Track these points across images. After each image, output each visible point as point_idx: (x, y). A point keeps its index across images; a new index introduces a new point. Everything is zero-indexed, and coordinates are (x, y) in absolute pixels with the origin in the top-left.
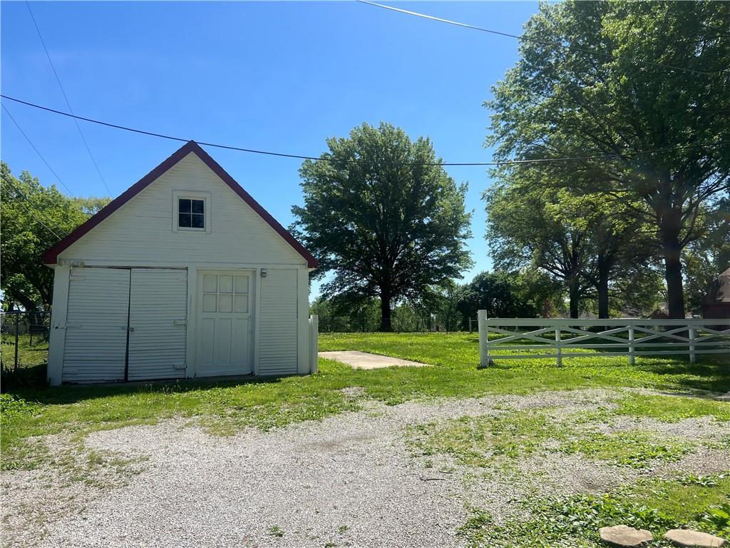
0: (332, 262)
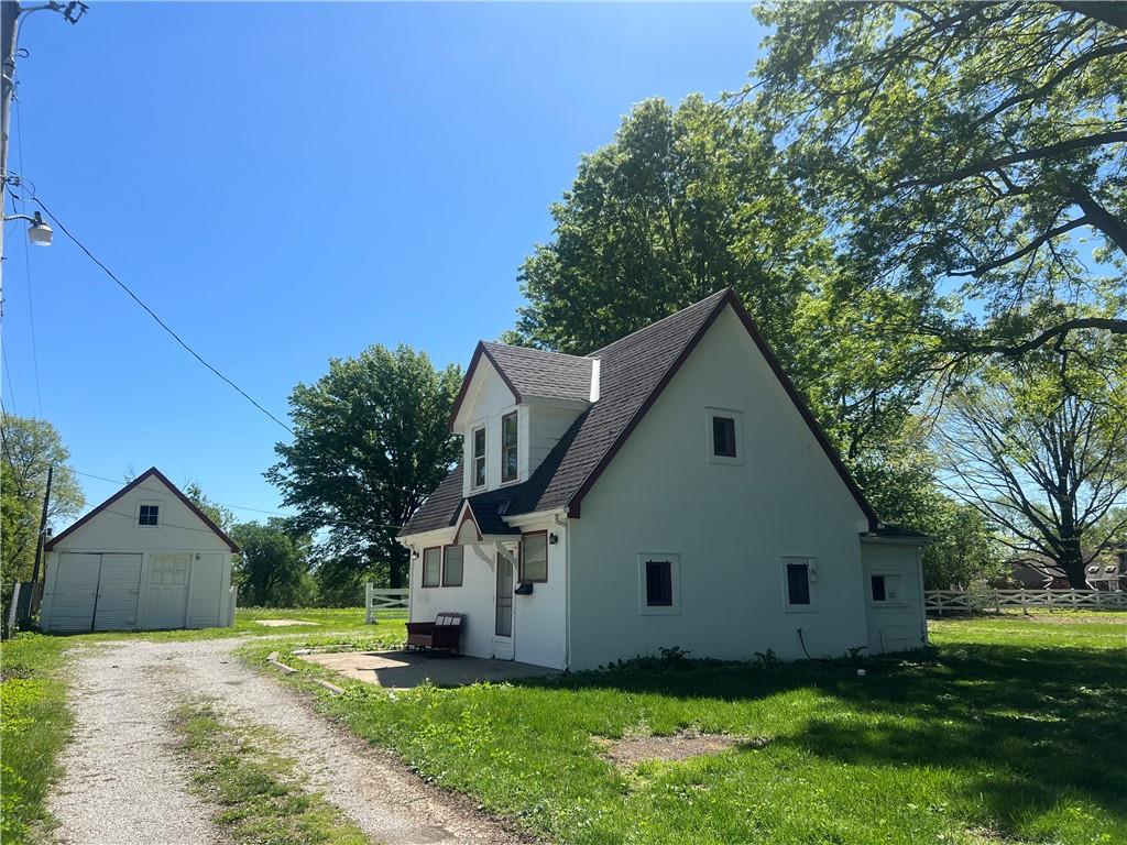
0: (326, 516)
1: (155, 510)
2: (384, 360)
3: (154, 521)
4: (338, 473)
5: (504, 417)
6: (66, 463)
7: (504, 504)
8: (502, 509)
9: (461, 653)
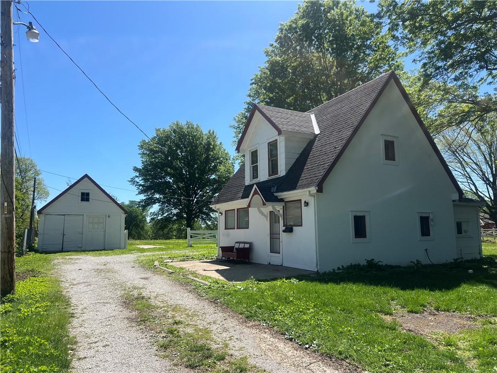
0: (157, 199)
1: (88, 194)
2: (181, 128)
3: (88, 200)
4: (162, 180)
5: (268, 143)
6: (40, 177)
7: (274, 187)
8: (274, 189)
9: (250, 261)
